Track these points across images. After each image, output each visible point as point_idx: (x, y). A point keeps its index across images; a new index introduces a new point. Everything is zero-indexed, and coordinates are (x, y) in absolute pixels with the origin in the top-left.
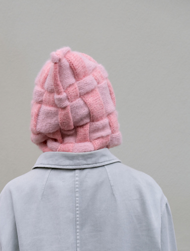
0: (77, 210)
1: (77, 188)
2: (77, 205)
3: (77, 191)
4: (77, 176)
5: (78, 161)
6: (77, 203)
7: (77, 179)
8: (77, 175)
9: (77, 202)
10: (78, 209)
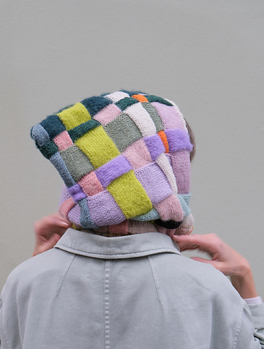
0: (107, 320)
1: (107, 288)
2: (107, 312)
3: (107, 293)
4: (107, 272)
5: (109, 249)
6: (107, 310)
7: (107, 275)
8: (107, 270)
9: (107, 308)
10: (107, 317)
